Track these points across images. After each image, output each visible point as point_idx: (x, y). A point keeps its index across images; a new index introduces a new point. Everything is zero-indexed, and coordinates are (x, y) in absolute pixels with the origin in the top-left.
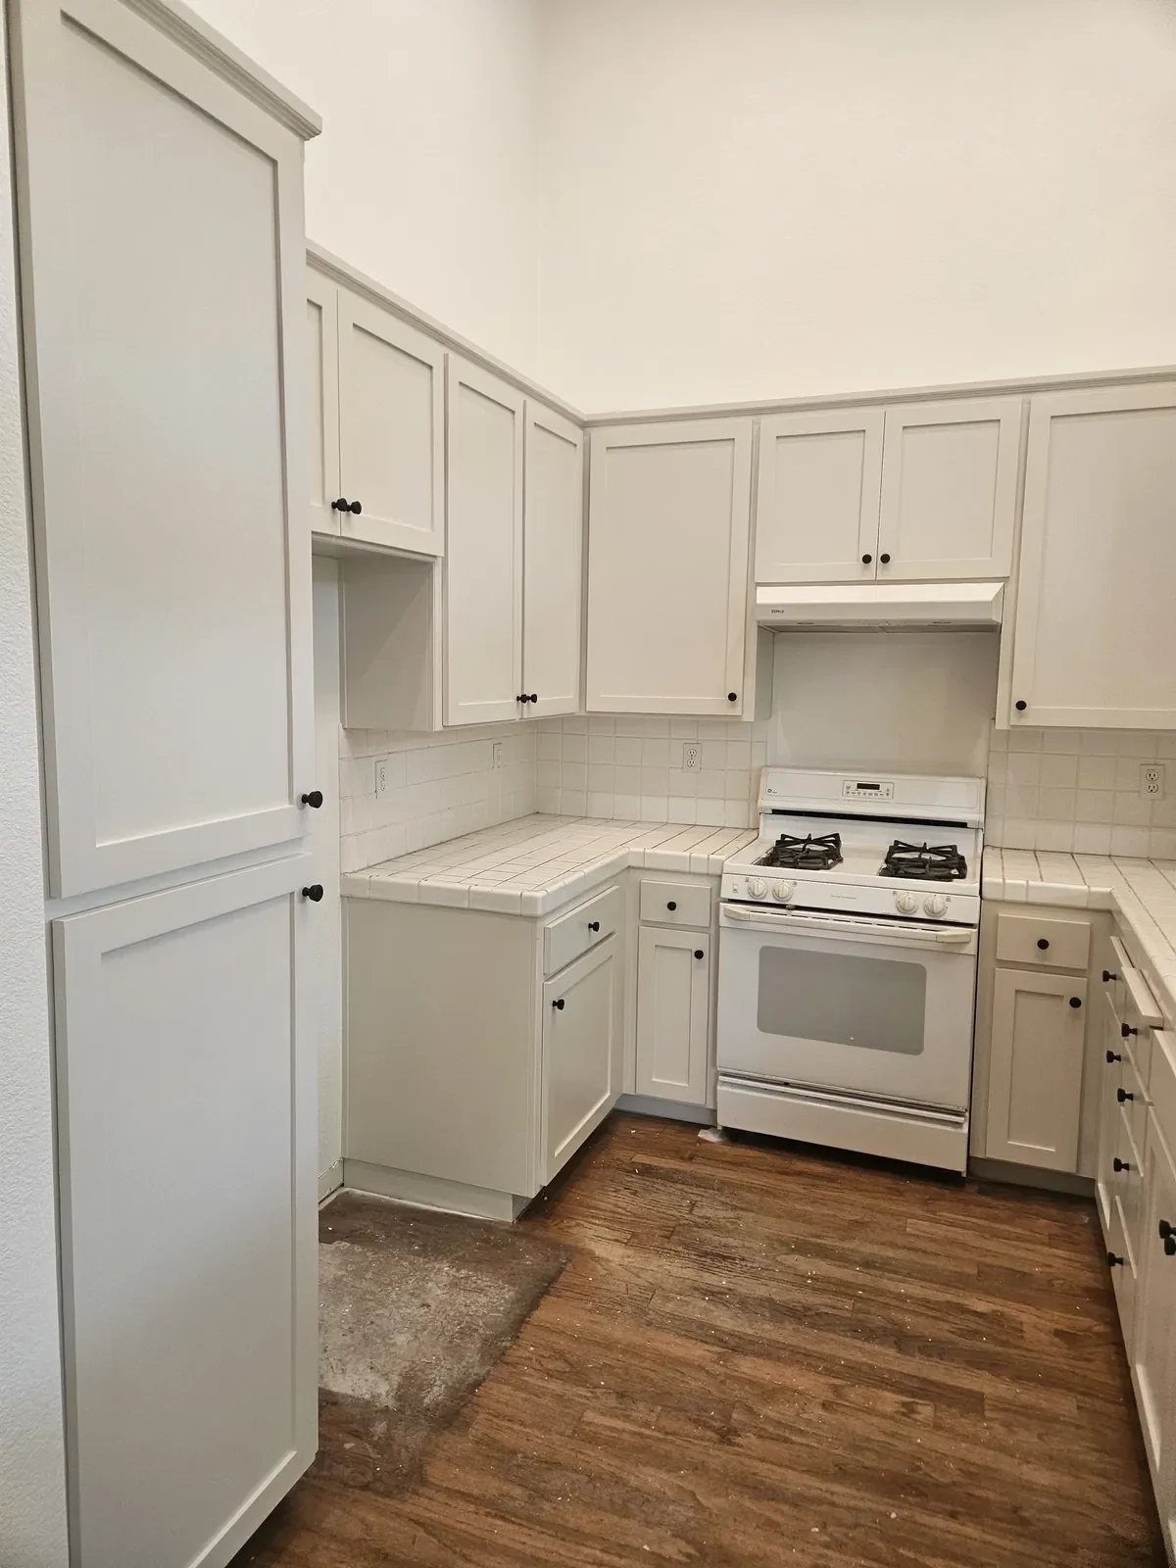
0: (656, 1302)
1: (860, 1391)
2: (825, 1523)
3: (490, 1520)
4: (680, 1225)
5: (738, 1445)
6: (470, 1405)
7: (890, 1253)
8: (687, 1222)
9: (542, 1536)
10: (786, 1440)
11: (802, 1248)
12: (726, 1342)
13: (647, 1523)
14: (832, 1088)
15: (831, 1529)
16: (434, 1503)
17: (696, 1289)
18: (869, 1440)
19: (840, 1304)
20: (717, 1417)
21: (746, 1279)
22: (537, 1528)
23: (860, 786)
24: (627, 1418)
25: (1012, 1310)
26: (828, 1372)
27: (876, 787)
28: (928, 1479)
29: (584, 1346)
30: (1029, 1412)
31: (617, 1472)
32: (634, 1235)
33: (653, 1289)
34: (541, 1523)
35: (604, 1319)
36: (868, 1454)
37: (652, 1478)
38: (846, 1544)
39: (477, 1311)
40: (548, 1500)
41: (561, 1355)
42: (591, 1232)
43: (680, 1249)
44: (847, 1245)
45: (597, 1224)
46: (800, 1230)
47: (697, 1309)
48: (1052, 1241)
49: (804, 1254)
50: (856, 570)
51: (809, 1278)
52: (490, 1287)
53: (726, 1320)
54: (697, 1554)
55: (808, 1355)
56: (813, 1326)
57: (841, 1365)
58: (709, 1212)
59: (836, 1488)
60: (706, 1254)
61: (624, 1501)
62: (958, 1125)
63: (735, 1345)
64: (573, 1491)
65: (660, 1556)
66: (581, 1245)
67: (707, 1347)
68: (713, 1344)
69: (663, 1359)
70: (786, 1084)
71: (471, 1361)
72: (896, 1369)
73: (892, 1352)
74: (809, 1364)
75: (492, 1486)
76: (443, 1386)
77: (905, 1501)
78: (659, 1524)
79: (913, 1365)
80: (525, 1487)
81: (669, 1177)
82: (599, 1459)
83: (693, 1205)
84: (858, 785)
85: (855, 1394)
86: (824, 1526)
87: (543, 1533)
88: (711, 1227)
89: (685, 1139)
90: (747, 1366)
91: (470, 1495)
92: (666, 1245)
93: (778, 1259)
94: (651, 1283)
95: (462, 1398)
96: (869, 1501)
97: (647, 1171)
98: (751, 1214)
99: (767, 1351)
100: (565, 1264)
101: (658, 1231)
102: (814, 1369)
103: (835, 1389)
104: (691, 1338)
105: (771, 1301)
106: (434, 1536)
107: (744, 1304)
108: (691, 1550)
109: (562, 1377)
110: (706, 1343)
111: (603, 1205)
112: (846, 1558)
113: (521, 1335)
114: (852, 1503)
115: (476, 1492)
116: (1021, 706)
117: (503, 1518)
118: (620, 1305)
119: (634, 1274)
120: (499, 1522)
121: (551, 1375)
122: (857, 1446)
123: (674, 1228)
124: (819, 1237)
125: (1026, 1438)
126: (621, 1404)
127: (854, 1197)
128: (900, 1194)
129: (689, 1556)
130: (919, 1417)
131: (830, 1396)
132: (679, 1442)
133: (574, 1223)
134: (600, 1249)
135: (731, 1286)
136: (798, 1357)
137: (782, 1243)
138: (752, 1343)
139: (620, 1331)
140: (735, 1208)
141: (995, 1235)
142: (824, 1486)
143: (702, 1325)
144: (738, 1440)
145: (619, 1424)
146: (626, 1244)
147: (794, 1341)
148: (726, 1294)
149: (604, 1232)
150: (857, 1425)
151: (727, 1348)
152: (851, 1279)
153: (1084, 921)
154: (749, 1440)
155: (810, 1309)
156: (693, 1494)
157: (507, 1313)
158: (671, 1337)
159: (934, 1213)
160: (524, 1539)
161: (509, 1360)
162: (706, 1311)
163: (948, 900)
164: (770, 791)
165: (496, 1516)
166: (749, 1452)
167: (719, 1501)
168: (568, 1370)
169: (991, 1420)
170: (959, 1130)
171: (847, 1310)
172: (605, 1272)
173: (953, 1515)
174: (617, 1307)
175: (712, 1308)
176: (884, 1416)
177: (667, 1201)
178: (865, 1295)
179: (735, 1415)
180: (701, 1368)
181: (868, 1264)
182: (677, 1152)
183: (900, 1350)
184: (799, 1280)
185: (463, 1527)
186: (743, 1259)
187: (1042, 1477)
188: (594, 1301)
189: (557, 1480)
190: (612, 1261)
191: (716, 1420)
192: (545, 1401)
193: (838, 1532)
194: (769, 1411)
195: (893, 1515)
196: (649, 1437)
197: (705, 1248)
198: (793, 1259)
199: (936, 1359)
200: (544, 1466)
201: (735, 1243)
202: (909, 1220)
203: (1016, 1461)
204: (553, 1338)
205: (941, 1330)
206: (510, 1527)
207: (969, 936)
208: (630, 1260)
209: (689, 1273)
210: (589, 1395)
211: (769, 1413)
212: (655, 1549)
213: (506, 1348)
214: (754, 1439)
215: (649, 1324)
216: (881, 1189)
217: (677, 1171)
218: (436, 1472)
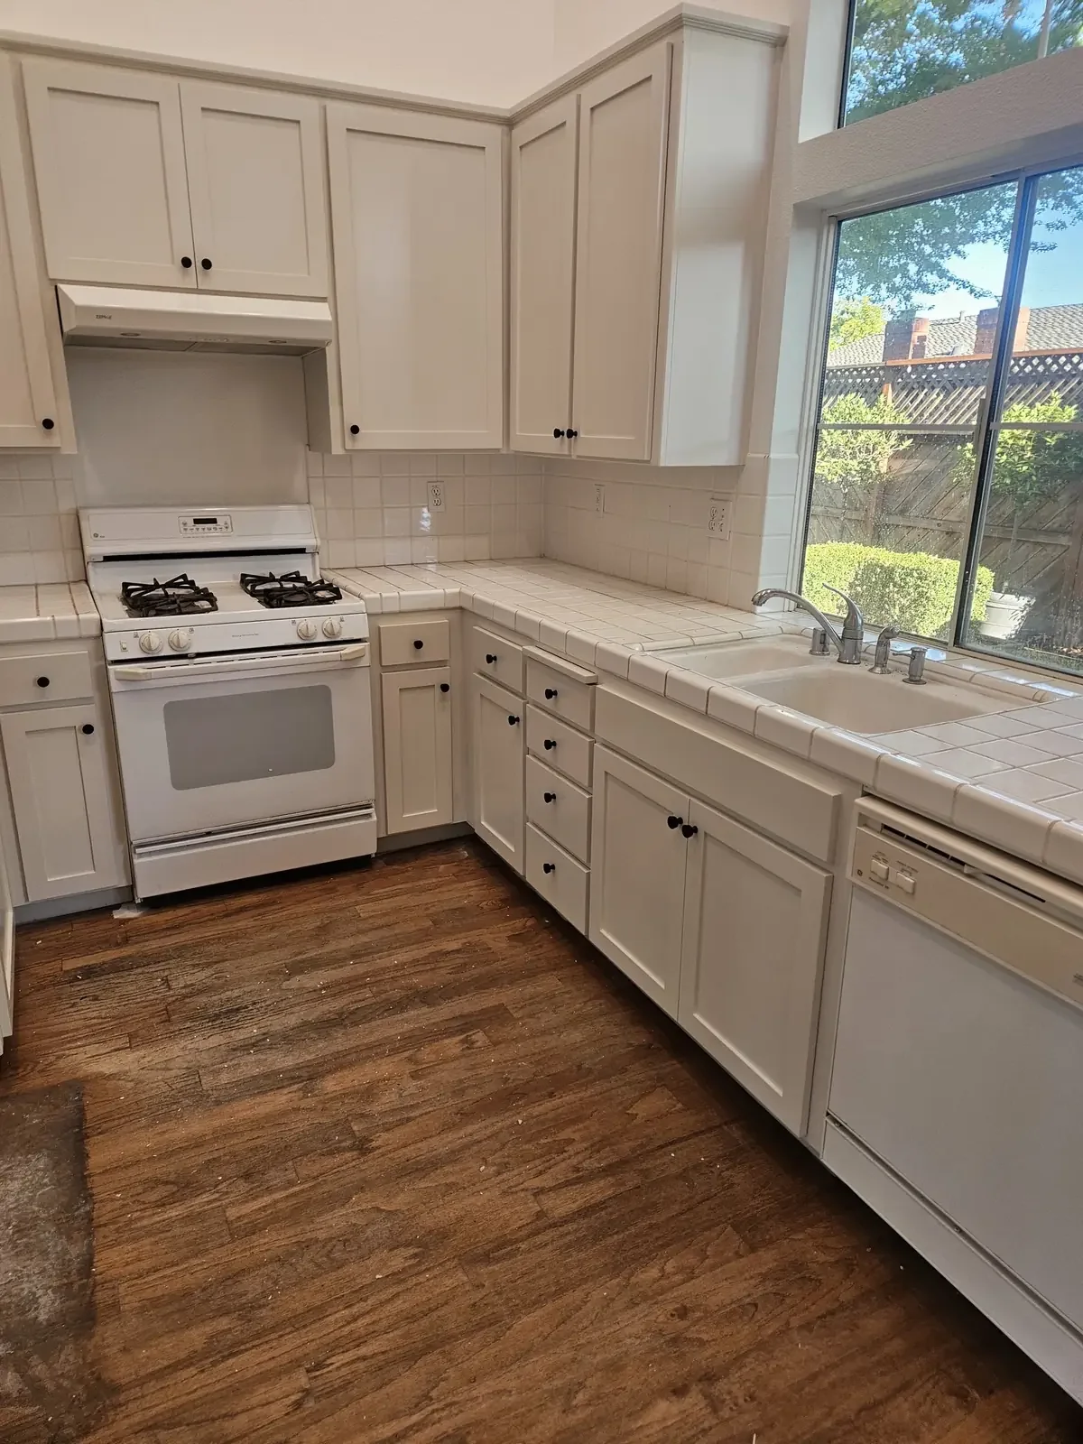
0: (207, 1082)
1: (428, 1050)
2: (483, 1158)
3: (221, 1366)
4: (169, 1004)
5: (378, 1148)
6: (98, 1288)
7: (363, 939)
8: (174, 999)
9: (283, 1339)
10: (409, 1120)
11: (297, 969)
12: (299, 1077)
13: (362, 1257)
14: (256, 821)
15: (490, 1159)
16: (148, 1398)
17: (234, 1050)
18: (461, 1081)
19: (360, 997)
20: (342, 1138)
21: (270, 1018)
22: (273, 1336)
23: (197, 521)
24: (269, 1190)
25: (473, 936)
26: (395, 1051)
27: (214, 521)
28: (518, 1082)
29: (173, 1159)
30: (537, 999)
31: (300, 1238)
32: (130, 1036)
33: (194, 1072)
34: (273, 1329)
35: (172, 1124)
36: (470, 1091)
37: (334, 1221)
38: (508, 1163)
39: (16, 1201)
40: (260, 1307)
41: (157, 1182)
42: (81, 1057)
43: (188, 1025)
44: (327, 949)
45: (80, 1047)
46: (281, 957)
47: (250, 1066)
48: (458, 878)
49: (302, 972)
50: (174, 275)
51: (321, 990)
52: (10, 1168)
53: (283, 1060)
54: (420, 1249)
55: (369, 1047)
56: (355, 1024)
57: (399, 1040)
58: (190, 980)
59: (470, 1129)
60: (217, 1016)
61: (328, 1256)
62: (369, 815)
63: (309, 1076)
64: (276, 1283)
65: (394, 1274)
66: (80, 1074)
67: (286, 1091)
68: (290, 1085)
69: (258, 1124)
70: (209, 834)
71: (59, 1249)
72: (438, 1020)
73: (425, 1009)
74: (377, 1054)
75: (196, 1337)
76: (49, 1291)
77: (518, 1107)
78: (371, 1251)
79: (445, 1011)
80: (227, 1313)
81: (117, 967)
82: (275, 1240)
83: (166, 981)
84: (195, 520)
85: (426, 1054)
86: (485, 1161)
87: (281, 1336)
88: (200, 992)
89: (102, 927)
90: (330, 1085)
91: (179, 1362)
92: (172, 1029)
93: (284, 986)
94: (187, 1068)
95: (83, 1287)
96: (498, 1123)
97: (89, 973)
98: (227, 964)
99: (340, 1063)
100: (80, 1100)
101: (152, 1020)
102: (381, 1055)
103: (409, 1059)
104: (266, 1092)
105: (305, 1023)
106: (180, 1424)
107: (288, 1039)
108: (412, 1251)
109: (176, 1199)
110: (283, 1087)
111: (71, 1026)
112: (516, 1172)
113: (95, 1191)
114: (488, 1132)
115: (183, 1355)
116: (355, 430)
117: (232, 1355)
118: (175, 1103)
119: (163, 1069)
120: (231, 1361)
121: (161, 1204)
122: (459, 1091)
123: (166, 1009)
124: (300, 953)
125: (547, 1019)
126: (253, 1183)
127: (301, 909)
128: (333, 890)
129: (415, 1255)
130: (479, 1044)
131: (412, 1067)
132: (329, 1178)
133: (52, 1058)
134: (107, 1066)
135: (264, 1031)
136: (364, 1054)
137: (278, 972)
138: (320, 1065)
139: (196, 1125)
140: (209, 965)
141: (423, 890)
142: (462, 1133)
143: (266, 1076)
144: (374, 1144)
145: (267, 1200)
146: (130, 1047)
147: (353, 1043)
148: (265, 1039)
149: (92, 1050)
150: (447, 1075)
151: (303, 1081)
152: (353, 973)
153: (442, 620)
154: (381, 1139)
155: (343, 1013)
156: (378, 1210)
157: (59, 1183)
158: (249, 1102)
159: (368, 894)
160: (270, 1354)
161: (103, 1220)
162: (259, 1062)
163: (342, 620)
164: (96, 535)
165: (225, 1358)
166: (390, 1147)
167: (401, 1198)
168: (175, 1189)
169: (522, 1018)
170: (371, 820)
171: (369, 997)
172: (132, 1084)
173: (551, 1095)
174: (175, 1107)
175: (263, 1057)
176: (456, 1058)
177: (135, 989)
178: (373, 979)
179: (355, 1128)
180: (297, 1110)
181: (355, 955)
182: (107, 941)
183: (430, 1005)
184: (315, 996)
185: (199, 1393)
186: (255, 1003)
187: (576, 1036)
188: (146, 1115)
189: (251, 1286)
190: (130, 1071)
191: (345, 1140)
192: (177, 1231)
193: (497, 1158)
194: (375, 1108)
195: (520, 1122)
196: (302, 1191)
197: (211, 1012)
198: (295, 982)
199: (457, 998)
200: (230, 1282)
201: (236, 993)
202: (357, 907)
203: (555, 1036)
204: (132, 1172)
205: (442, 975)
206: (246, 1356)
207: (363, 649)
208: (149, 1059)
209: (216, 1040)
210: (217, 1195)
211: (379, 1108)
212: (386, 1272)
213: (88, 1213)
214: (385, 1136)
215: (218, 1103)
216: (318, 893)
217: (122, 959)
218: (121, 1370)
